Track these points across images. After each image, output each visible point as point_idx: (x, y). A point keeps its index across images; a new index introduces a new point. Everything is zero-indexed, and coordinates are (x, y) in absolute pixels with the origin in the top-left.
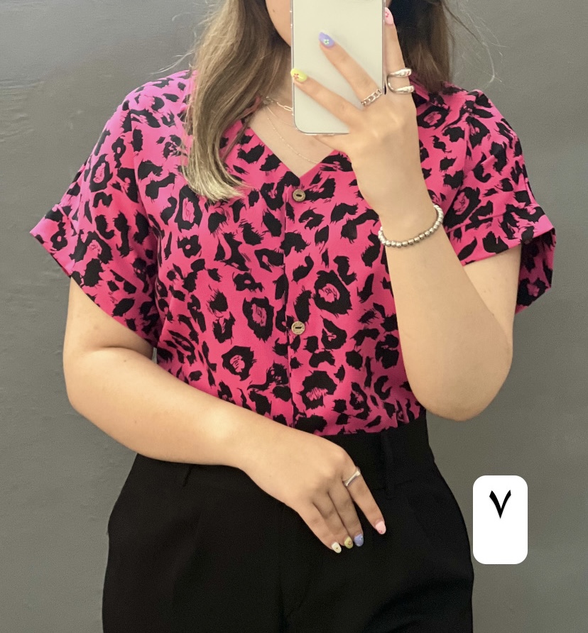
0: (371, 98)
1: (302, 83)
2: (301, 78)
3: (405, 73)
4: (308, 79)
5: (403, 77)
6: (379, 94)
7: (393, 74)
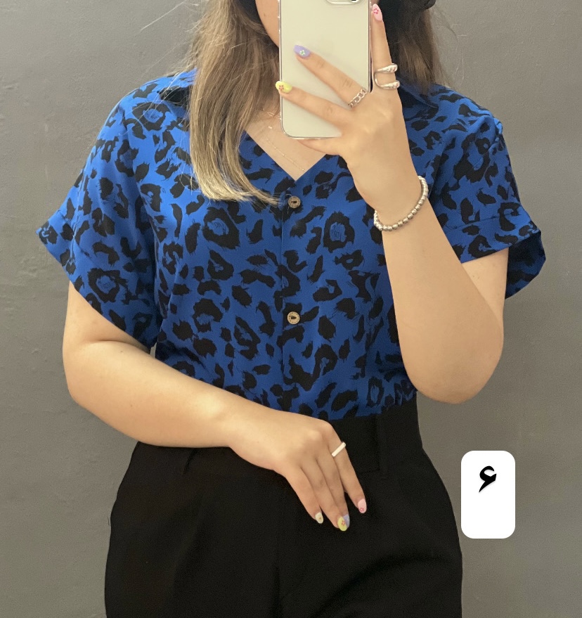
0: (357, 99)
1: (287, 94)
2: (287, 89)
3: (391, 69)
4: (294, 89)
5: (389, 73)
6: (364, 94)
7: (379, 70)
